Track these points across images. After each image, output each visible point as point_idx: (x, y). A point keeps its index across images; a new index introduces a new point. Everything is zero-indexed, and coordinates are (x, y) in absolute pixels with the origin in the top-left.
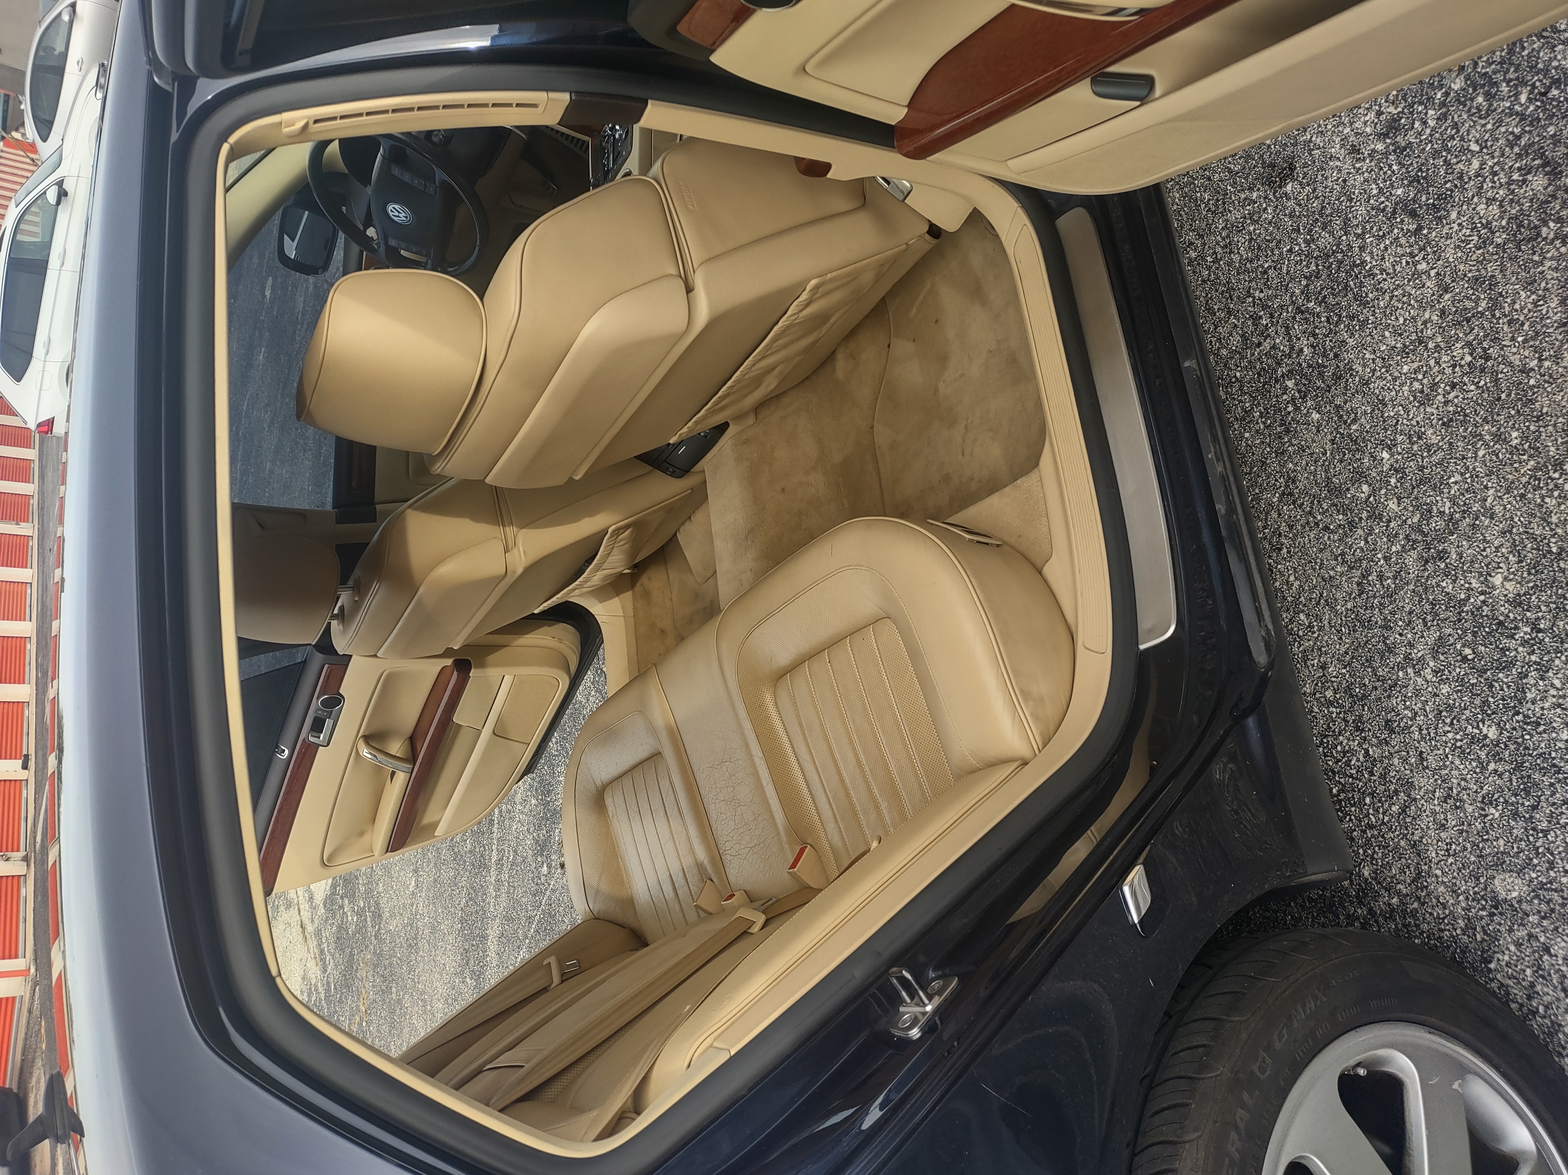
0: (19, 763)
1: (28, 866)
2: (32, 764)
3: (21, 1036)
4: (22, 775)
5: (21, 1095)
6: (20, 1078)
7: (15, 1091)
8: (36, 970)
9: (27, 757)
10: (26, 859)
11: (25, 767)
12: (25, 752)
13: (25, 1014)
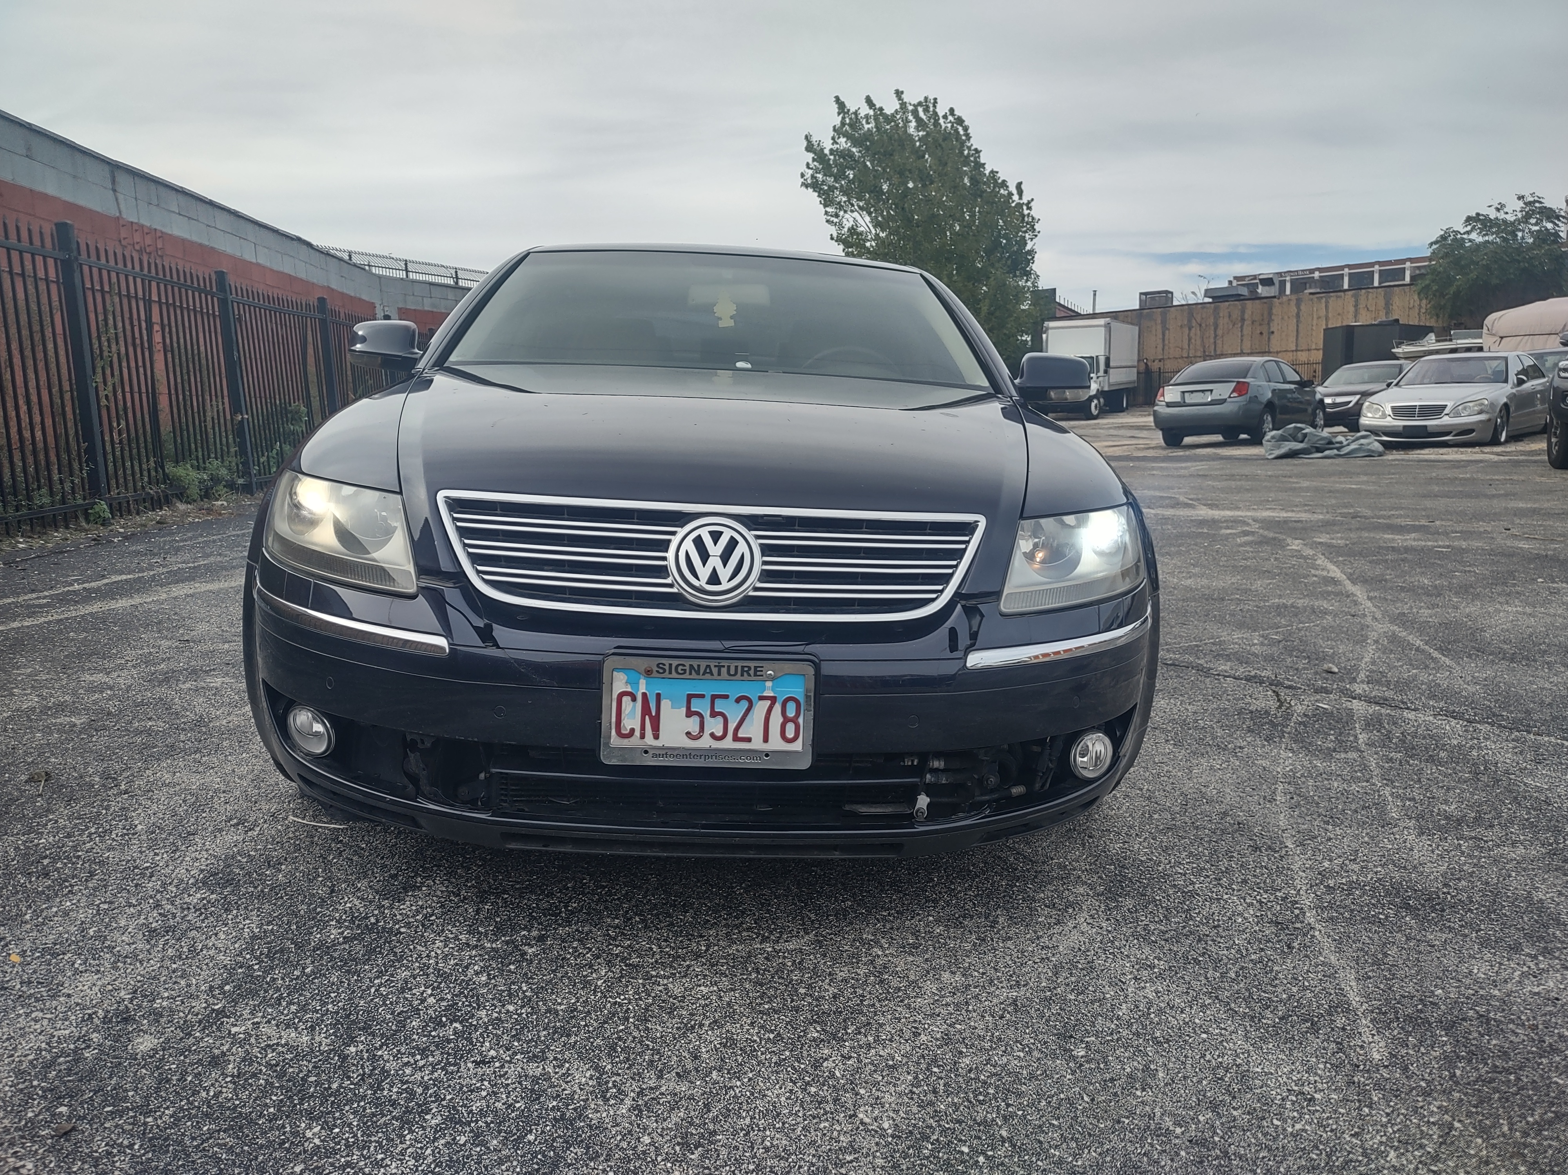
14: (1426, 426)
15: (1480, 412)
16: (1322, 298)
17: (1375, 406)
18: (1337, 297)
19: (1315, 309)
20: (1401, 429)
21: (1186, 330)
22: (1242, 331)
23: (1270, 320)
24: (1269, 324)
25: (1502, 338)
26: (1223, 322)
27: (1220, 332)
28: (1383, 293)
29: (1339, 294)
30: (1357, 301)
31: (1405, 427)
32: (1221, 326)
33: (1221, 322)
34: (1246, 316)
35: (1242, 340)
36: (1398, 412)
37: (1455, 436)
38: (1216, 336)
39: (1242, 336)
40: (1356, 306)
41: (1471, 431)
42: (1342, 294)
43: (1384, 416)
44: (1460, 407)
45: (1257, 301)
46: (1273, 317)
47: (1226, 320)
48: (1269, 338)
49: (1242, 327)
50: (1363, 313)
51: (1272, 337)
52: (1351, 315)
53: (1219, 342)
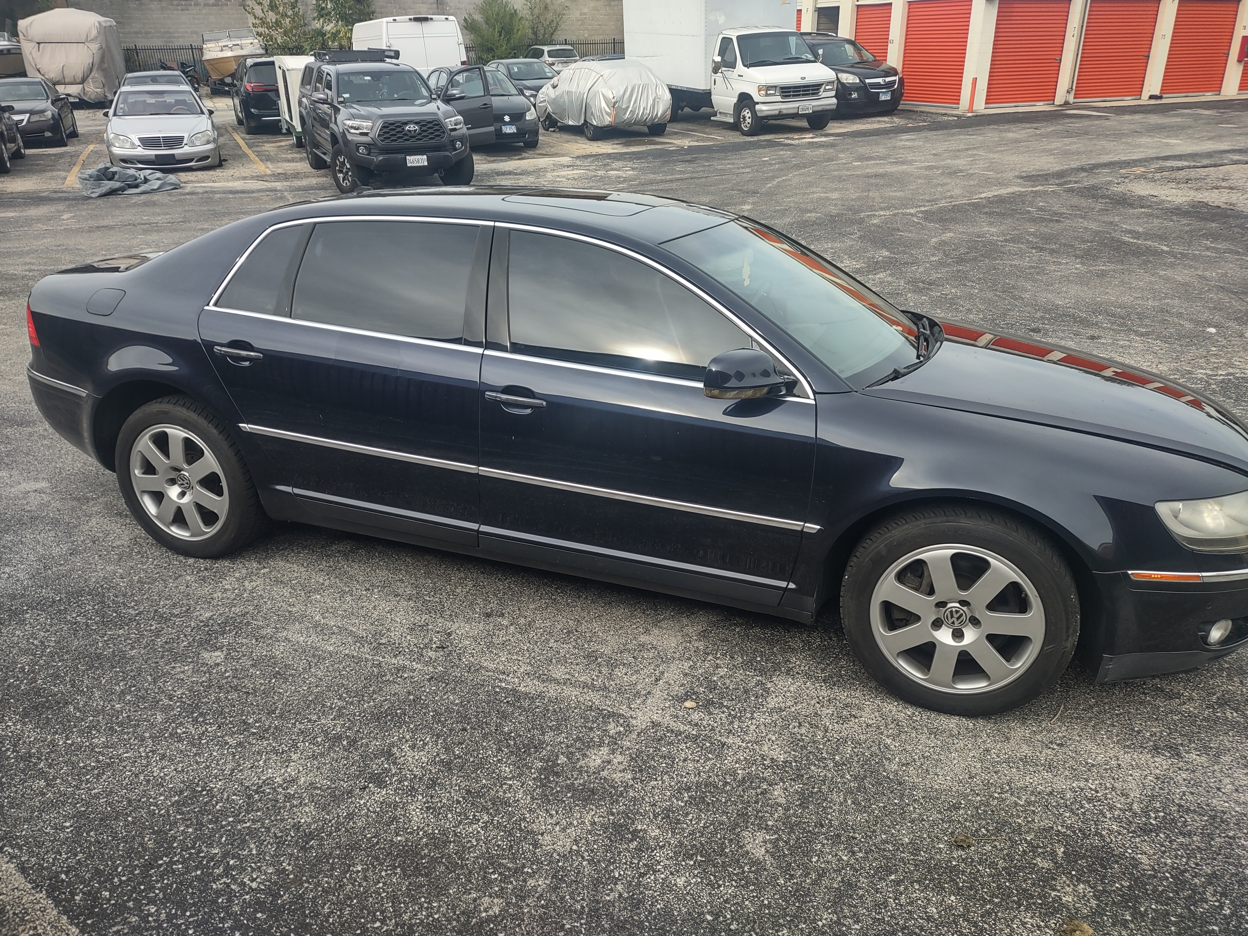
0: (1157, 93)
1: (1060, 106)
2: (1153, 102)
3: (933, 110)
4: (1145, 95)
5: (896, 112)
6: (907, 110)
7: (900, 107)
8: (969, 117)
9: (1160, 98)
10: (1066, 103)
11: (1151, 97)
12: (1164, 96)
13: (944, 112)
14: (173, 155)
15: (208, 142)
17: (122, 138)
20: (154, 157)
25: (39, 43)
31: (156, 156)
36: (147, 142)
37: (196, 162)
41: (207, 158)
43: (133, 146)
44: (193, 138)
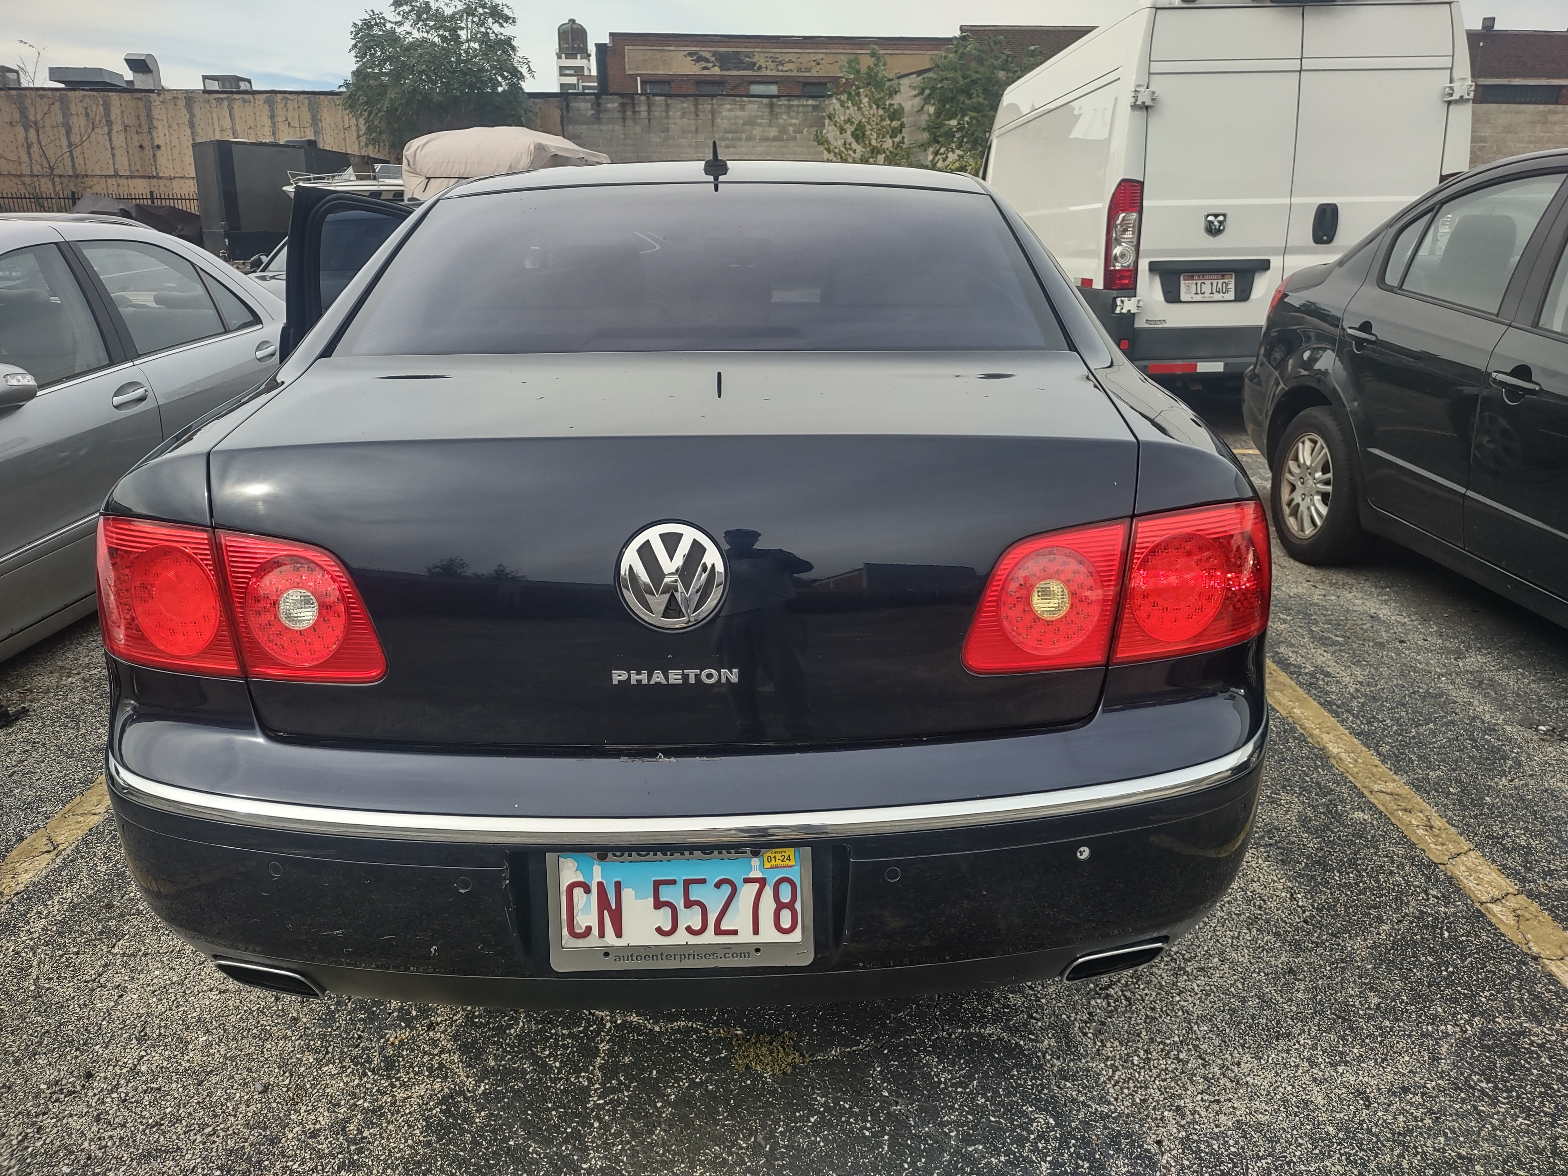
16: (222, 99)
18: (244, 101)
19: (215, 116)
21: (20, 130)
22: (110, 139)
23: (151, 128)
24: (150, 133)
25: (429, 178)
26: (79, 123)
27: (75, 139)
28: (306, 102)
29: (246, 97)
30: (272, 111)
32: (75, 130)
33: (74, 120)
34: (113, 117)
35: (113, 155)
38: (70, 145)
39: (112, 148)
40: (272, 117)
42: (250, 97)
45: (127, 96)
46: (155, 123)
47: (82, 121)
48: (154, 156)
49: (109, 133)
50: (282, 127)
51: (158, 154)
52: (267, 131)
53: (77, 152)
